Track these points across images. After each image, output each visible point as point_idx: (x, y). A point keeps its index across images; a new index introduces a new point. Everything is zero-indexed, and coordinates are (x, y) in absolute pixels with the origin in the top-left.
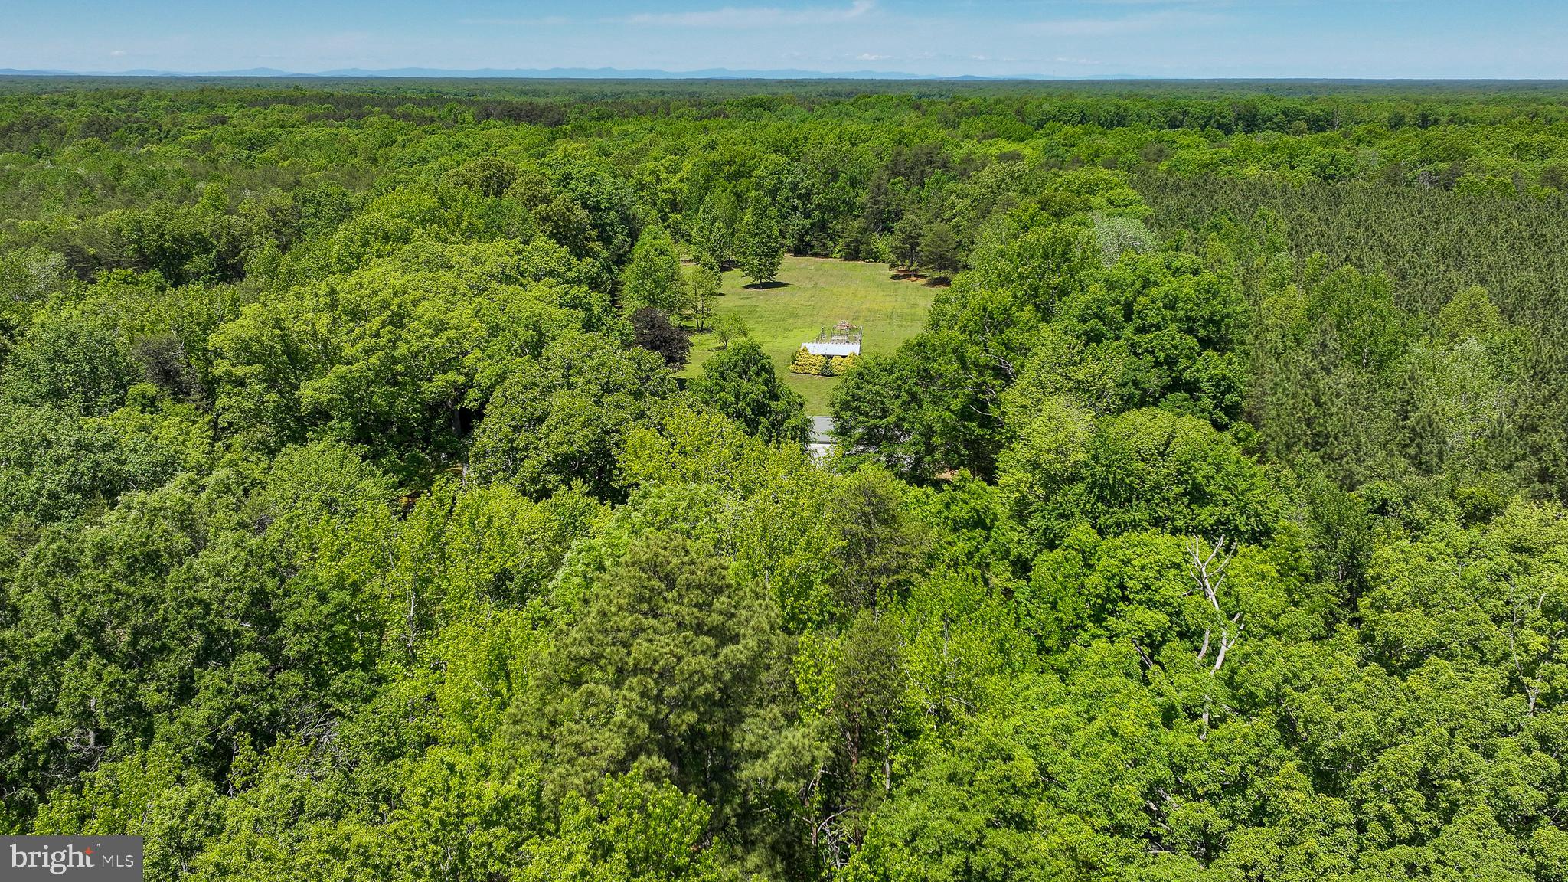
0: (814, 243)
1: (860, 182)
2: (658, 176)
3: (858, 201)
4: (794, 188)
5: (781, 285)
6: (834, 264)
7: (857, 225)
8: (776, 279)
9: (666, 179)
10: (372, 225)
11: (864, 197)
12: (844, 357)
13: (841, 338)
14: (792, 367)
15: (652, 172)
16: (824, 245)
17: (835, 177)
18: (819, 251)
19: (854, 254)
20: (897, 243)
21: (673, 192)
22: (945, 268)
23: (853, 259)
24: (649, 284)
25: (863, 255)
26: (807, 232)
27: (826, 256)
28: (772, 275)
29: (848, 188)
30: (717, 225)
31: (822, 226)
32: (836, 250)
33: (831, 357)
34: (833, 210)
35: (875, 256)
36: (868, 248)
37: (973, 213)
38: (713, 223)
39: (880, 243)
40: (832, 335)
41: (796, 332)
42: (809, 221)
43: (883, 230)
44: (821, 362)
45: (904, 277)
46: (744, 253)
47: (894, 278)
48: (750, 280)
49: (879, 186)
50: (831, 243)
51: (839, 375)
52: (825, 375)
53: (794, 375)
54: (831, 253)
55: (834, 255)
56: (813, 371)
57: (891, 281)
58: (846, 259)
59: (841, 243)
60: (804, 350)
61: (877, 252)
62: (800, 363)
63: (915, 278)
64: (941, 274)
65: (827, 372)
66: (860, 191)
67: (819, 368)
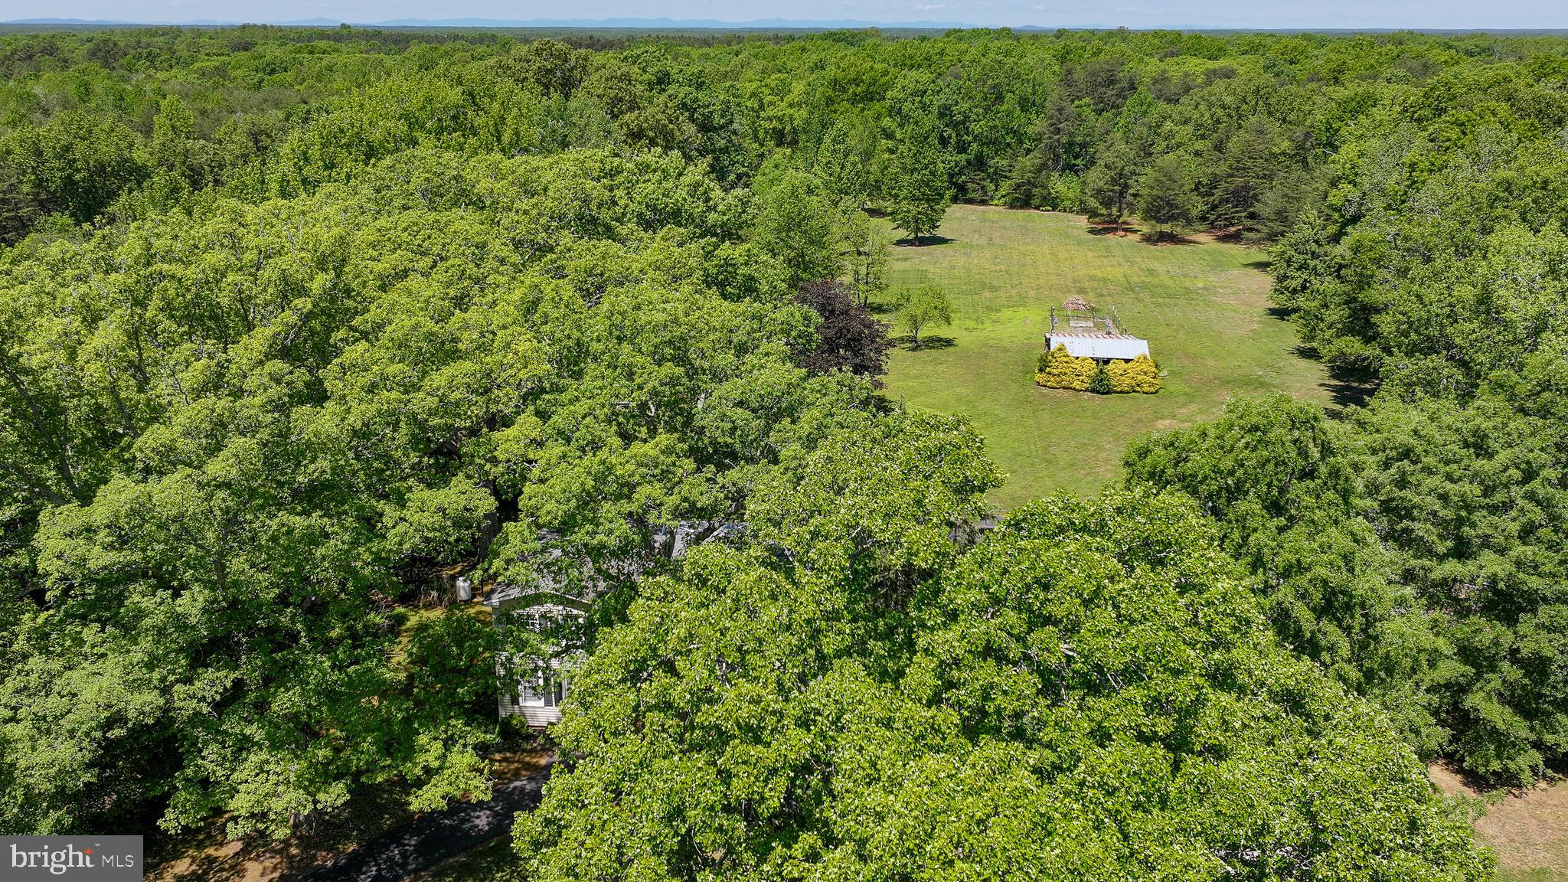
0: (970, 185)
1: (1034, 104)
2: (761, 100)
3: (1030, 130)
4: (945, 112)
5: (942, 241)
6: (996, 212)
7: (1027, 163)
8: (940, 233)
9: (772, 103)
10: (342, 131)
11: (1039, 125)
12: (1127, 361)
13: (1083, 324)
14: (1040, 377)
15: (753, 95)
16: (983, 188)
17: (1000, 98)
18: (977, 196)
19: (1023, 200)
20: (1101, 183)
21: (780, 119)
22: (1172, 218)
23: (1021, 207)
24: (798, 240)
25: (1036, 201)
26: (961, 173)
27: (983, 202)
28: (934, 227)
29: (1018, 112)
30: (851, 158)
31: (980, 163)
32: (999, 194)
33: (1107, 361)
34: (993, 142)
35: (1053, 203)
36: (1045, 192)
37: (1199, 145)
38: (846, 156)
39: (1061, 185)
40: (1068, 319)
41: (1006, 313)
42: (963, 157)
43: (1063, 170)
44: (1092, 369)
45: (1106, 231)
46: (896, 196)
47: (1092, 231)
48: (902, 234)
49: (1060, 110)
50: (992, 186)
51: (1121, 392)
52: (1098, 392)
53: (1045, 391)
54: (992, 199)
55: (996, 202)
56: (1076, 385)
57: (1091, 236)
58: (1012, 207)
59: (1006, 186)
60: (1060, 349)
61: (1057, 197)
62: (1055, 371)
63: (1123, 233)
64: (1166, 228)
65: (1101, 386)
66: (1033, 116)
67: (1086, 379)
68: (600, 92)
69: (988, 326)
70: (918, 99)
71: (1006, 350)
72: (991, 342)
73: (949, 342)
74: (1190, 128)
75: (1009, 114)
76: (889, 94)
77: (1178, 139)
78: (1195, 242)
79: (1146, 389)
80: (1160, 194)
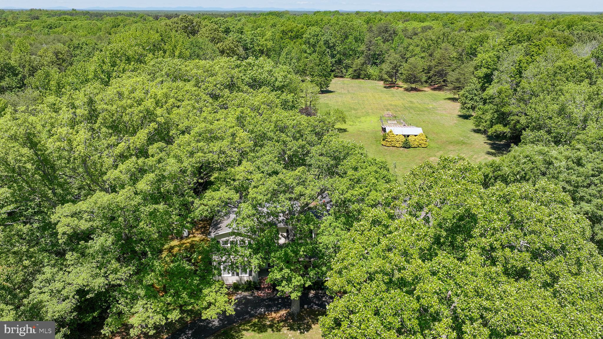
0: (337, 70)
1: (360, 39)
3: (359, 49)
4: (326, 42)
5: (331, 92)
6: (347, 80)
7: (359, 61)
8: (329, 89)
9: (258, 40)
11: (362, 47)
12: (415, 136)
13: (393, 122)
14: (384, 143)
16: (341, 71)
17: (347, 37)
18: (340, 74)
19: (357, 76)
20: (389, 69)
21: (262, 46)
22: (414, 82)
23: (356, 79)
25: (362, 76)
26: (333, 66)
27: (342, 77)
28: (328, 87)
29: (354, 43)
30: (293, 61)
31: (340, 62)
32: (348, 74)
33: (408, 136)
34: (345, 54)
35: (369, 77)
36: (366, 73)
37: (423, 55)
38: (291, 60)
39: (372, 70)
40: (387, 120)
41: (363, 119)
42: (334, 60)
43: (372, 64)
44: (404, 139)
45: (390, 87)
46: (313, 75)
47: (385, 87)
49: (370, 42)
50: (345, 71)
51: (414, 147)
52: (406, 148)
53: (386, 148)
54: (345, 75)
55: (347, 77)
56: (397, 145)
57: (385, 89)
58: (353, 79)
59: (350, 71)
60: (391, 132)
61: (370, 75)
62: (389, 140)
63: (397, 88)
64: (413, 86)
65: (407, 146)
66: (360, 44)
67: (401, 143)
68: (207, 35)
69: (357, 123)
70: (316, 38)
71: (367, 133)
72: (361, 130)
73: (345, 130)
74: (419, 48)
75: (351, 43)
76: (304, 36)
77: (416, 52)
78: (424, 91)
79: (423, 146)
80: (411, 73)
